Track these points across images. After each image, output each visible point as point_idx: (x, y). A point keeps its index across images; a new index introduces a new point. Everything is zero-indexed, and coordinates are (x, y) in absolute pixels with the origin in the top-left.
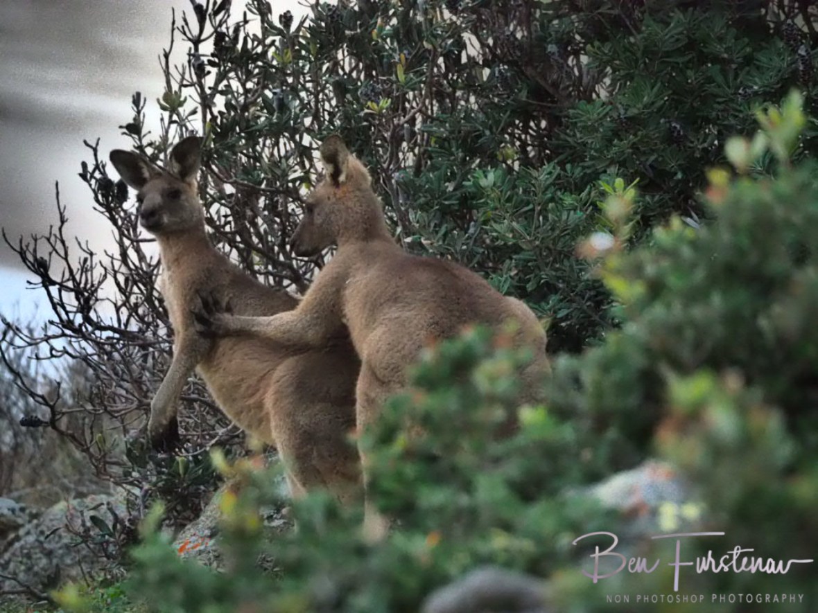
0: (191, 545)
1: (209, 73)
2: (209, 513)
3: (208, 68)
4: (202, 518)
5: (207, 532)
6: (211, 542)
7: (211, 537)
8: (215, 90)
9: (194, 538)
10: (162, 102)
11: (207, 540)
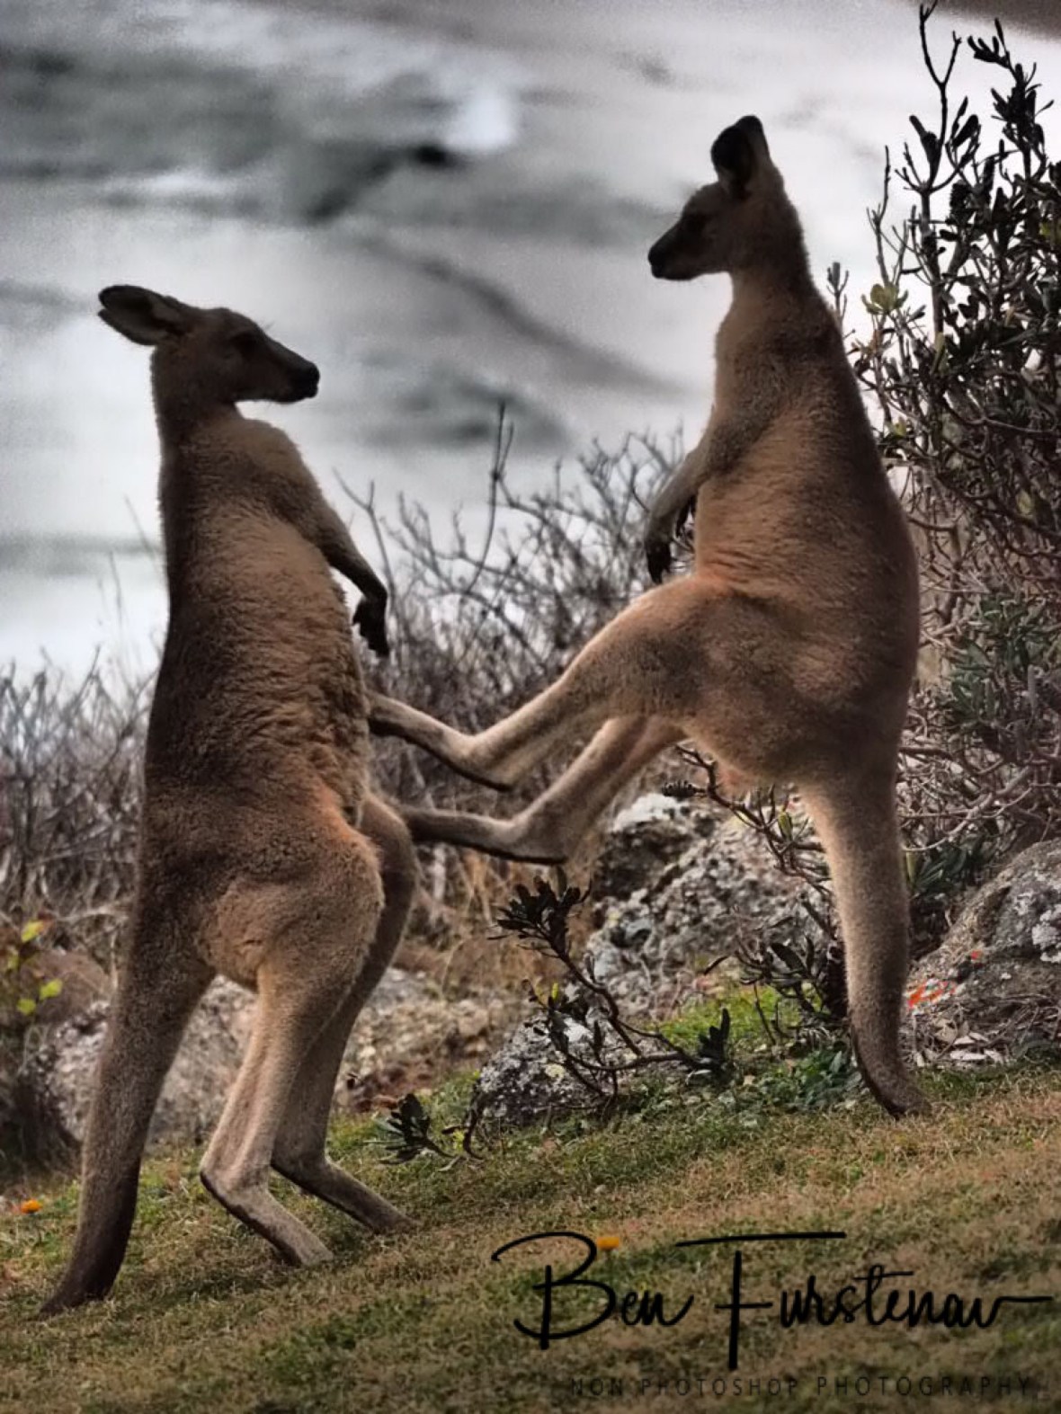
0: (928, 993)
1: (943, 250)
2: (955, 940)
3: (941, 243)
4: (944, 946)
5: (953, 972)
6: (961, 988)
7: (960, 979)
8: (952, 275)
9: (931, 982)
10: (869, 300)
11: (952, 985)
